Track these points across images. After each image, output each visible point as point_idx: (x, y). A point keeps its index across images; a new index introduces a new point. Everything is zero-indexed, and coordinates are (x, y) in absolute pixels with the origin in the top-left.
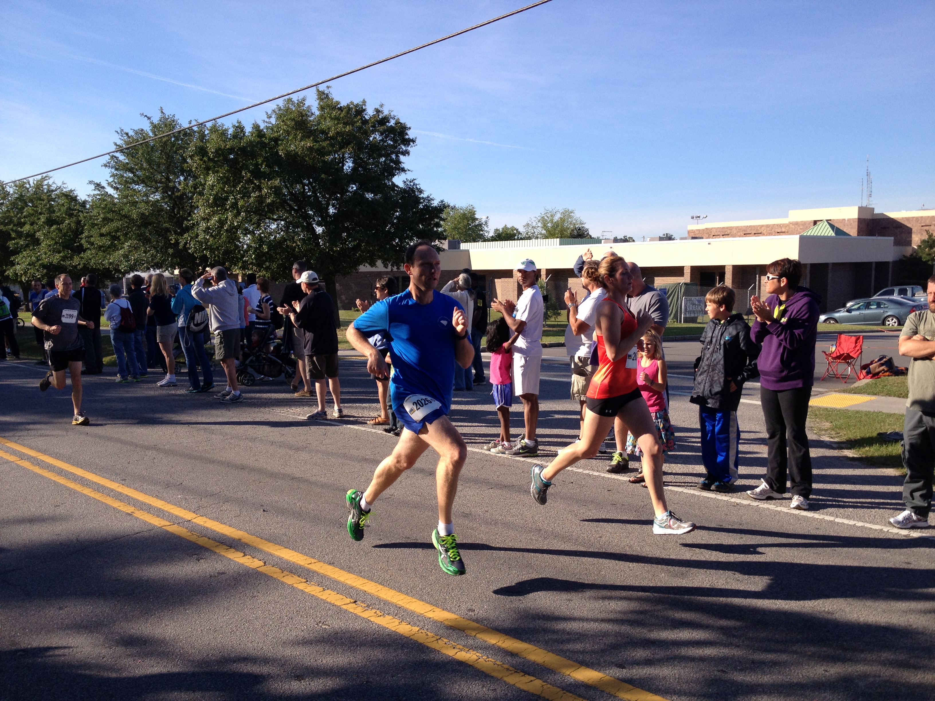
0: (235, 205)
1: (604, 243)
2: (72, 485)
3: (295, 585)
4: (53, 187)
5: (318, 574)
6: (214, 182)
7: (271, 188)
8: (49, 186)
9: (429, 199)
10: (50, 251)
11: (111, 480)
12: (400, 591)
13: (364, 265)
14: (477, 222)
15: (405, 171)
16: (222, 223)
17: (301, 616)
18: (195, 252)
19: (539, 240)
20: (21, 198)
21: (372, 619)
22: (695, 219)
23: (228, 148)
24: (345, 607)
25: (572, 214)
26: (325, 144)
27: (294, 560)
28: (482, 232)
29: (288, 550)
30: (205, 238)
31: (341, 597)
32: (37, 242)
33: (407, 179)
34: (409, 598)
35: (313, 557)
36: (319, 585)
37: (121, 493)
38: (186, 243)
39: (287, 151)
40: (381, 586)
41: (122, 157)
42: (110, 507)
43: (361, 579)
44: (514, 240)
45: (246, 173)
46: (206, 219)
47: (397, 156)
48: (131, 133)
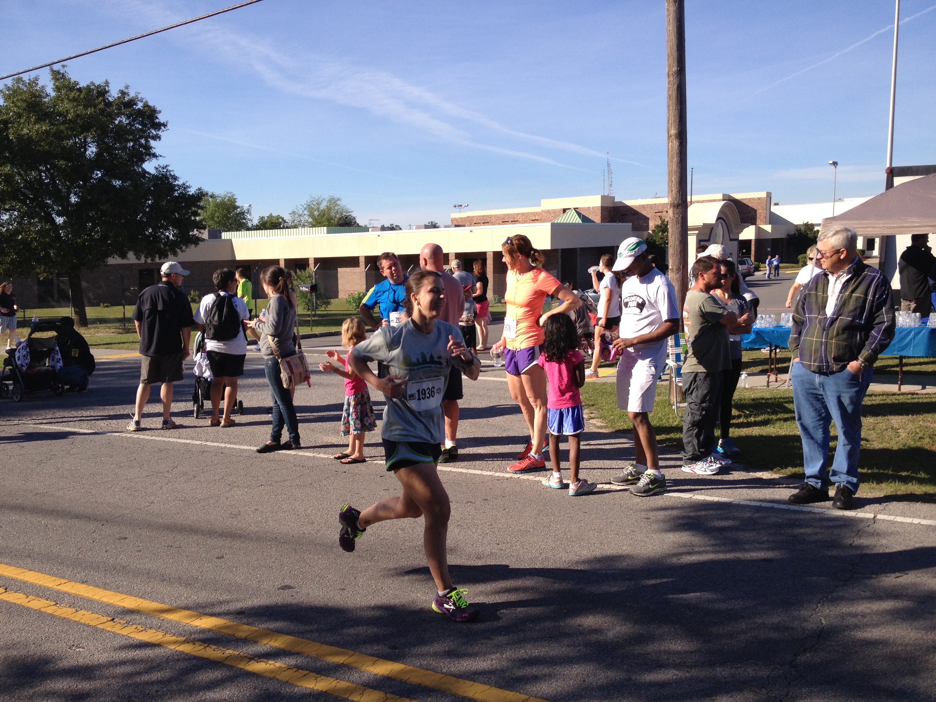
1: (372, 231)
3: (43, 610)
5: (69, 595)
9: (185, 187)
13: (114, 258)
14: (239, 210)
15: (157, 157)
17: (51, 643)
19: (306, 228)
21: (132, 635)
22: (457, 207)
24: (101, 626)
26: (63, 127)
27: (40, 583)
28: (245, 221)
29: (34, 572)
31: (97, 616)
33: (159, 165)
35: (63, 577)
36: (70, 606)
39: (18, 134)
40: (142, 600)
43: (119, 594)
44: (280, 228)
47: (147, 141)
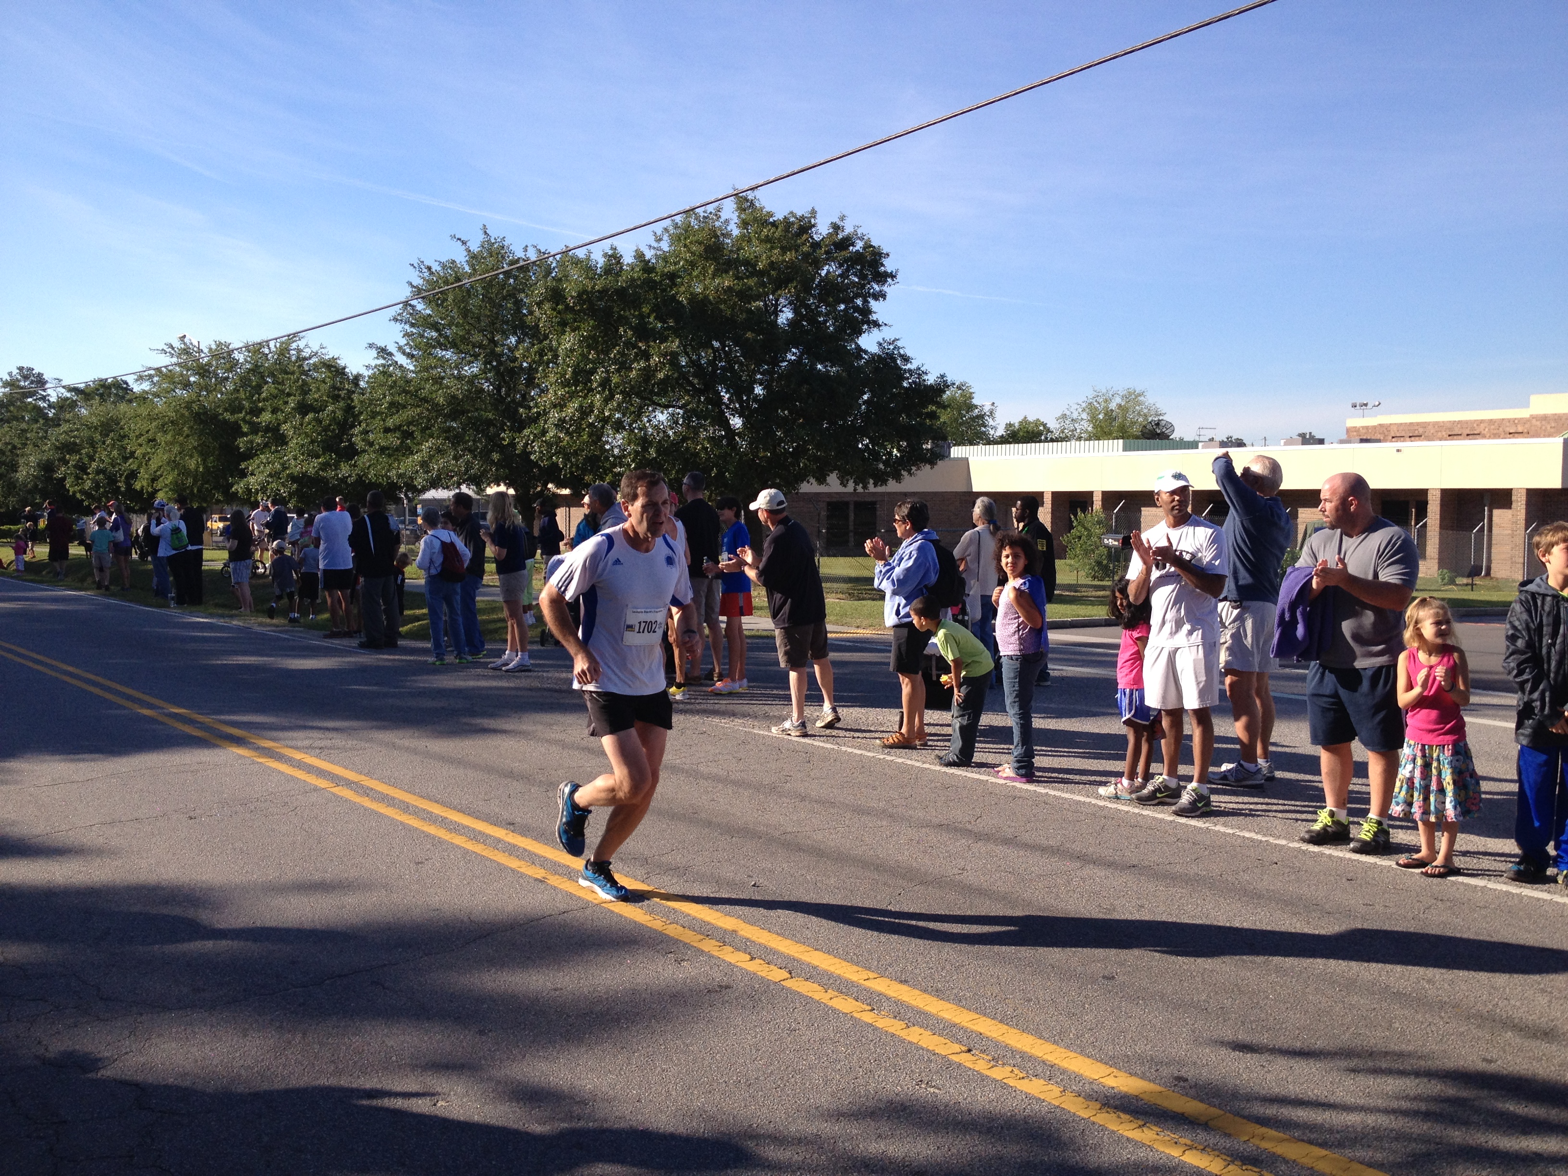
0: (605, 383)
1: (1203, 447)
2: (432, 830)
3: (855, 1015)
4: (306, 353)
5: (887, 998)
6: (574, 344)
7: (665, 355)
8: (299, 350)
9: (919, 373)
10: (303, 454)
11: (491, 824)
12: (1041, 1037)
13: (808, 482)
14: (976, 411)
15: (879, 326)
16: (585, 412)
17: (886, 1070)
18: (541, 458)
19: (1082, 442)
20: (256, 369)
21: (1011, 1082)
22: (1358, 407)
23: (598, 291)
24: (955, 1058)
25: (1141, 398)
26: (752, 282)
27: (838, 972)
28: (983, 429)
29: (821, 953)
30: (555, 436)
31: (942, 1040)
32: (282, 440)
33: (882, 339)
34: (1063, 1050)
35: (869, 969)
36: (895, 1017)
37: (514, 846)
38: (526, 444)
39: (691, 294)
40: (1006, 1027)
41: (420, 306)
42: (506, 868)
43: (965, 1011)
44: (1040, 441)
45: (625, 331)
46: (560, 405)
47: (866, 302)
48: (436, 267)
